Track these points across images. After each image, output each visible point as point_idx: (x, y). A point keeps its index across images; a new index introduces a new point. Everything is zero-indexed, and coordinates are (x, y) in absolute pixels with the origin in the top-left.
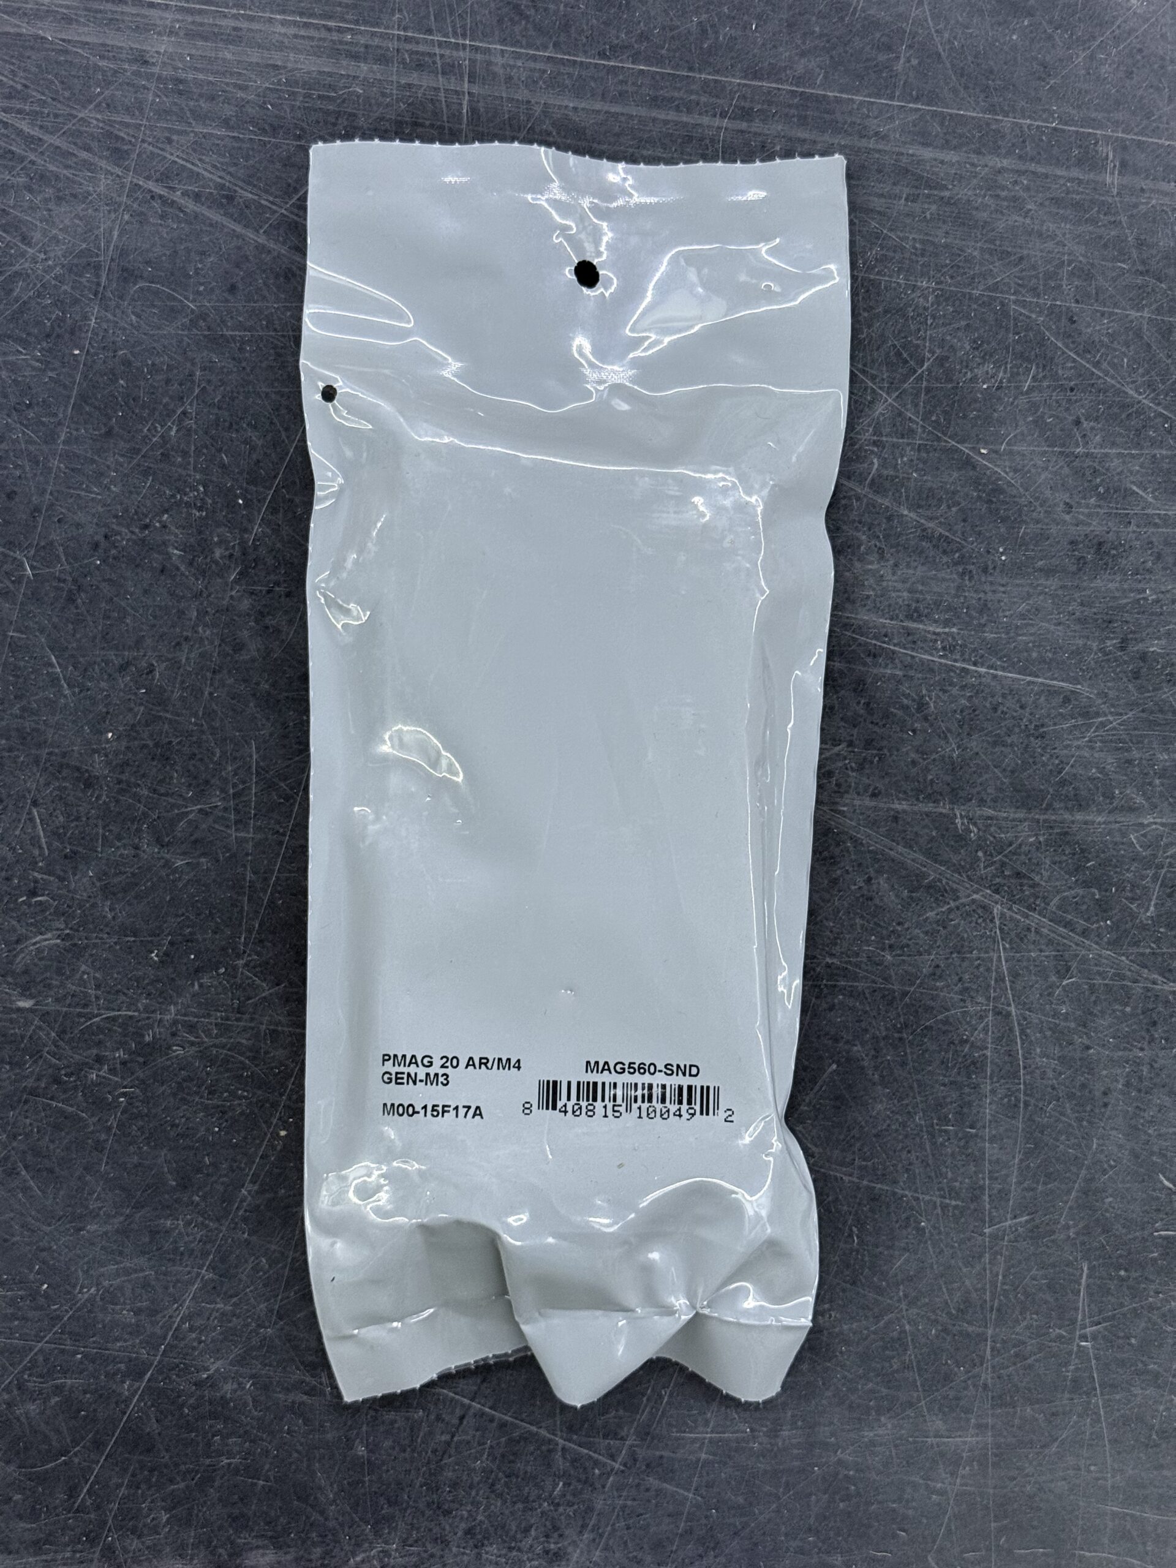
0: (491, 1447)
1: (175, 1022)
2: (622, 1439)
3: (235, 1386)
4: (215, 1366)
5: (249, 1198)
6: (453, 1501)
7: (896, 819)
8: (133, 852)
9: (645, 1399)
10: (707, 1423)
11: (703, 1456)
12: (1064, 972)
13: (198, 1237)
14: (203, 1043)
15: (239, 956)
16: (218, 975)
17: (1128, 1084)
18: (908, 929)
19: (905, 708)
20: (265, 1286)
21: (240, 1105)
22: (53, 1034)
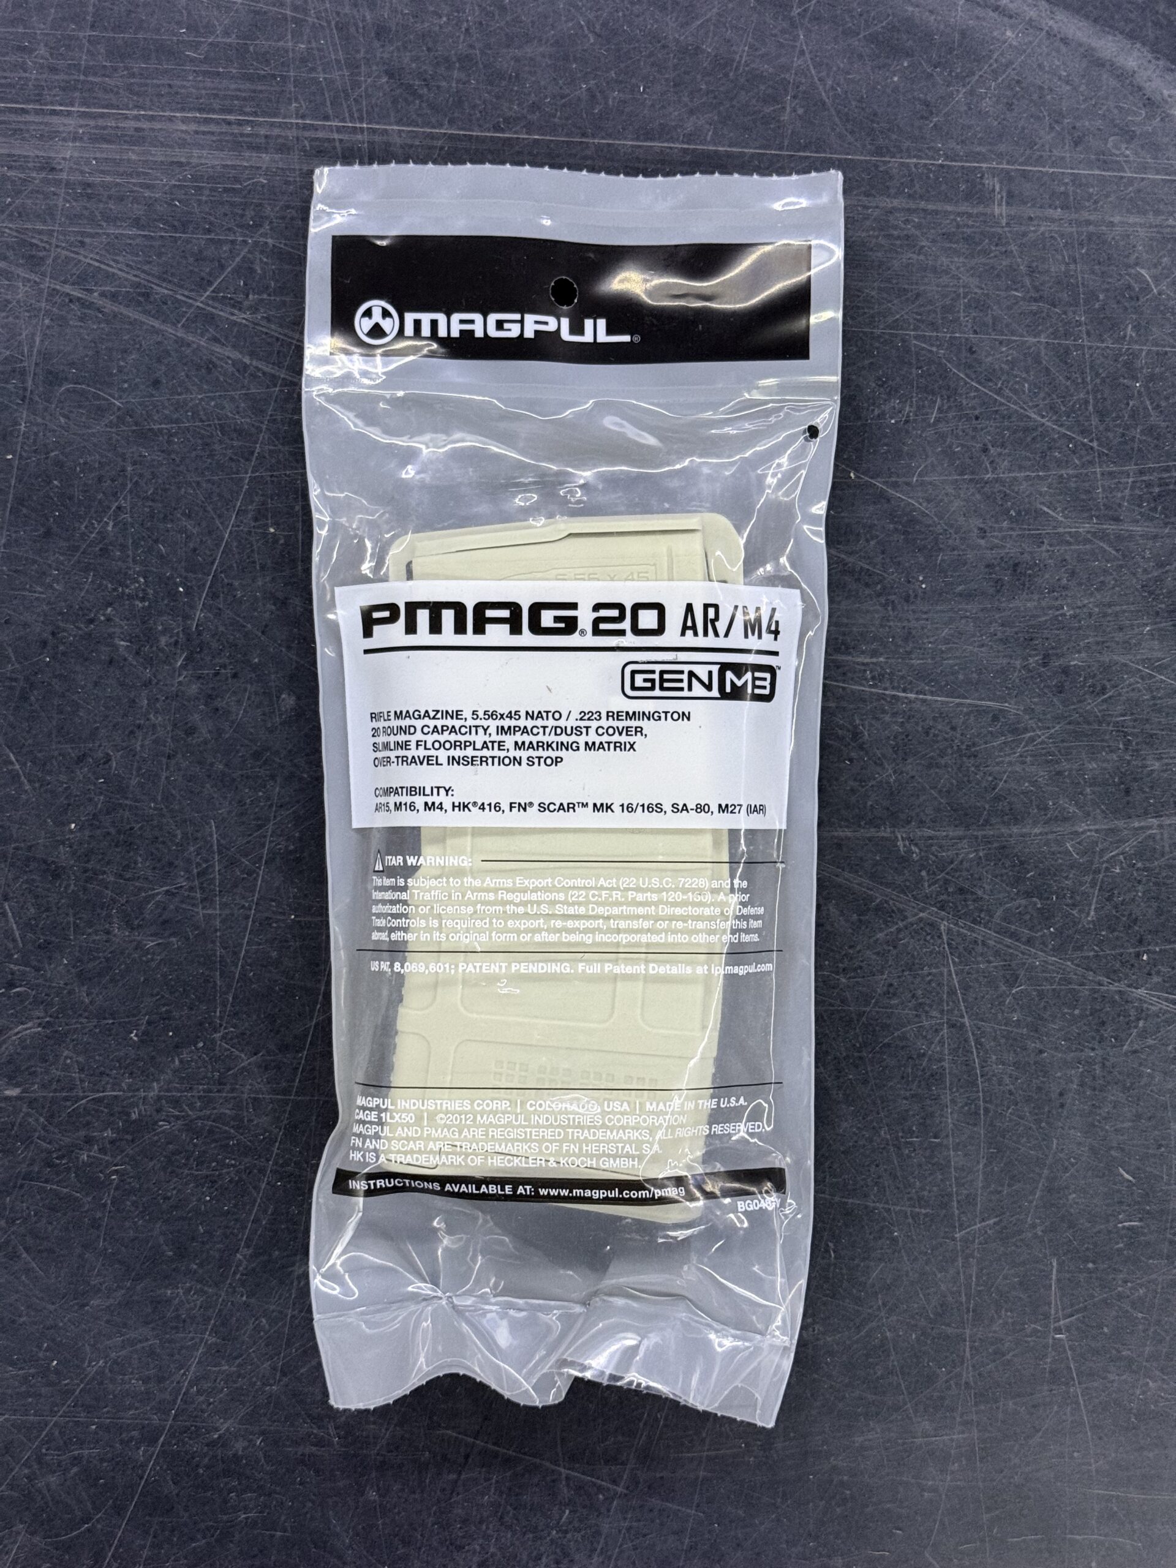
0: (497, 1482)
1: (159, 1098)
2: (623, 1463)
3: (246, 1444)
4: (225, 1426)
5: (245, 1262)
6: (463, 1537)
7: (839, 846)
8: (105, 938)
9: (641, 1425)
10: (703, 1440)
11: (701, 1474)
12: (1012, 980)
13: (198, 1303)
14: (188, 1116)
15: (215, 1030)
16: (198, 1049)
17: (1082, 1084)
18: (859, 952)
19: (842, 739)
20: (267, 1345)
21: (228, 1173)
22: (42, 1120)
